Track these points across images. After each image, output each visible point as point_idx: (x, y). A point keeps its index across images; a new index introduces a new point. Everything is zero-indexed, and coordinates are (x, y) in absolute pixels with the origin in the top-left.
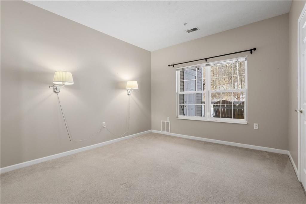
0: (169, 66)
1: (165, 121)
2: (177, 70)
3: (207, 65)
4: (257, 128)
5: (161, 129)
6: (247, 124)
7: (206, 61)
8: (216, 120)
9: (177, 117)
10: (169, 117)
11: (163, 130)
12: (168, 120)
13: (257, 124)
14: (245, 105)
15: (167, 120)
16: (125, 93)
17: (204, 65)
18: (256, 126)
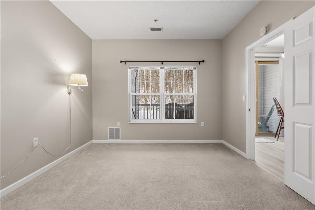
0: (121, 62)
1: (114, 127)
2: (130, 68)
3: (161, 68)
4: (204, 126)
5: (108, 137)
6: (196, 123)
7: (162, 64)
8: (171, 122)
9: (129, 122)
10: (119, 122)
11: (111, 137)
12: (118, 125)
13: (204, 122)
14: (195, 107)
15: (116, 126)
16: (64, 90)
17: (159, 68)
18: (203, 124)
